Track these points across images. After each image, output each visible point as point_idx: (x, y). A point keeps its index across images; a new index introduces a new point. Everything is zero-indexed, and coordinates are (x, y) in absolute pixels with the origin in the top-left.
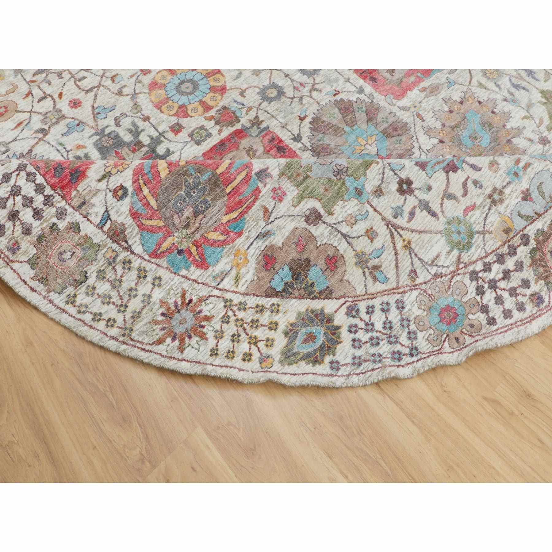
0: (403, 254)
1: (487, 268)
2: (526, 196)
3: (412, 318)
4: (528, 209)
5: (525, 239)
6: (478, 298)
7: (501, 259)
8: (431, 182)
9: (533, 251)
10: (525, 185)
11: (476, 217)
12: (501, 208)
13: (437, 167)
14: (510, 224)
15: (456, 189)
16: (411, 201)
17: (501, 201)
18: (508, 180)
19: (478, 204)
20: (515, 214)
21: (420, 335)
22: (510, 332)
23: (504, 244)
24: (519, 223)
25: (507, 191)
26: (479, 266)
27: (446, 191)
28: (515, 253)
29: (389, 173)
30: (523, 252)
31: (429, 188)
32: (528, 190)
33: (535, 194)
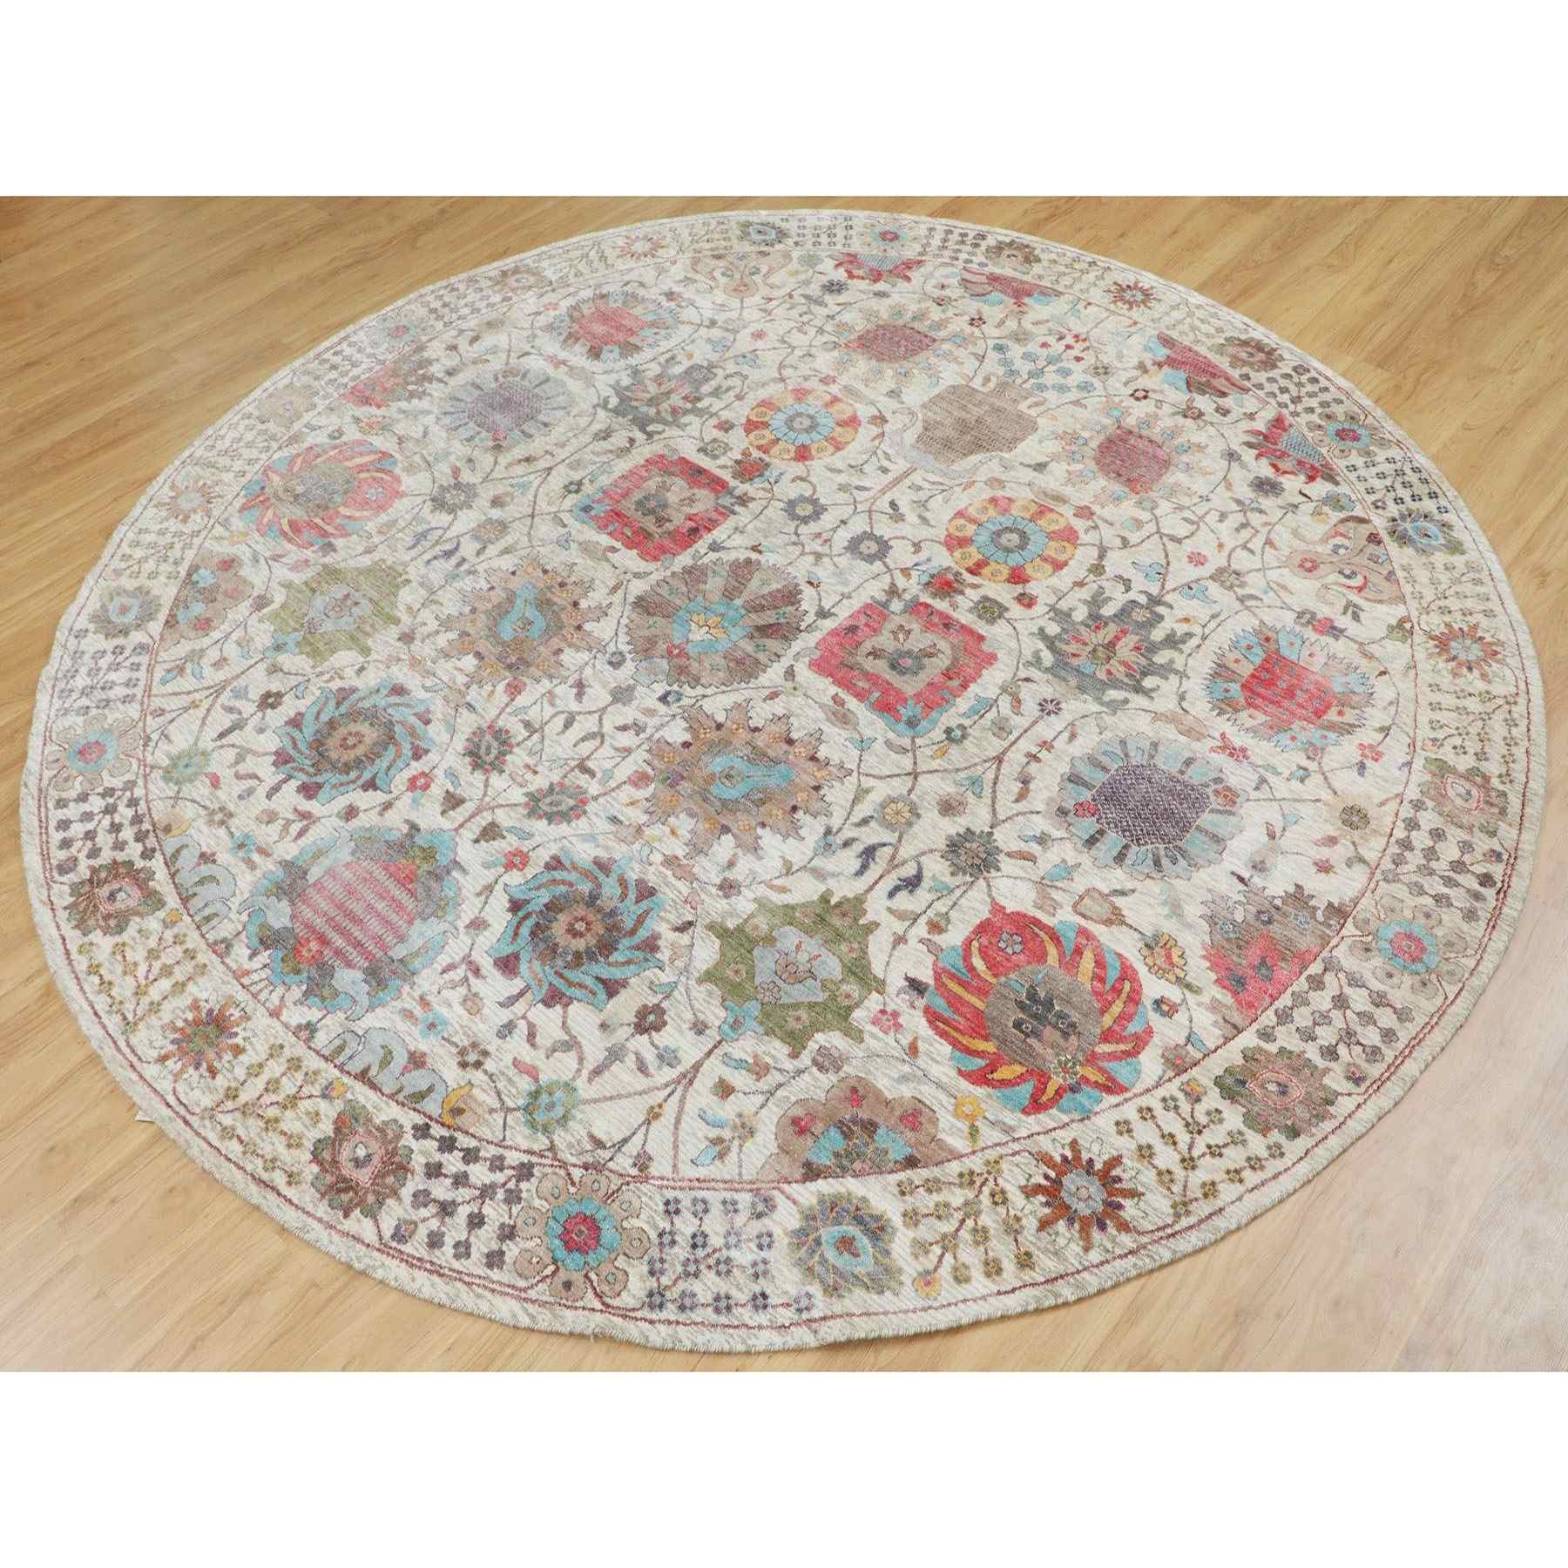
0: (184, 701)
1: (133, 803)
2: (206, 858)
3: (106, 711)
4: (187, 859)
5: (147, 854)
6: (100, 790)
7: (137, 820)
8: (269, 733)
9: (130, 863)
10: (223, 858)
11: (201, 790)
12: (201, 823)
13: (287, 741)
14: (174, 832)
15: (249, 765)
16: (249, 708)
17: (210, 822)
18: (237, 834)
19: (219, 793)
20: (185, 840)
21: (80, 720)
22: (36, 823)
23: (154, 825)
24: (170, 844)
25: (222, 832)
26: (139, 792)
27: (249, 751)
28: (137, 840)
29: (294, 681)
30: (134, 851)
31: (261, 731)
32: (214, 861)
33: (205, 870)
